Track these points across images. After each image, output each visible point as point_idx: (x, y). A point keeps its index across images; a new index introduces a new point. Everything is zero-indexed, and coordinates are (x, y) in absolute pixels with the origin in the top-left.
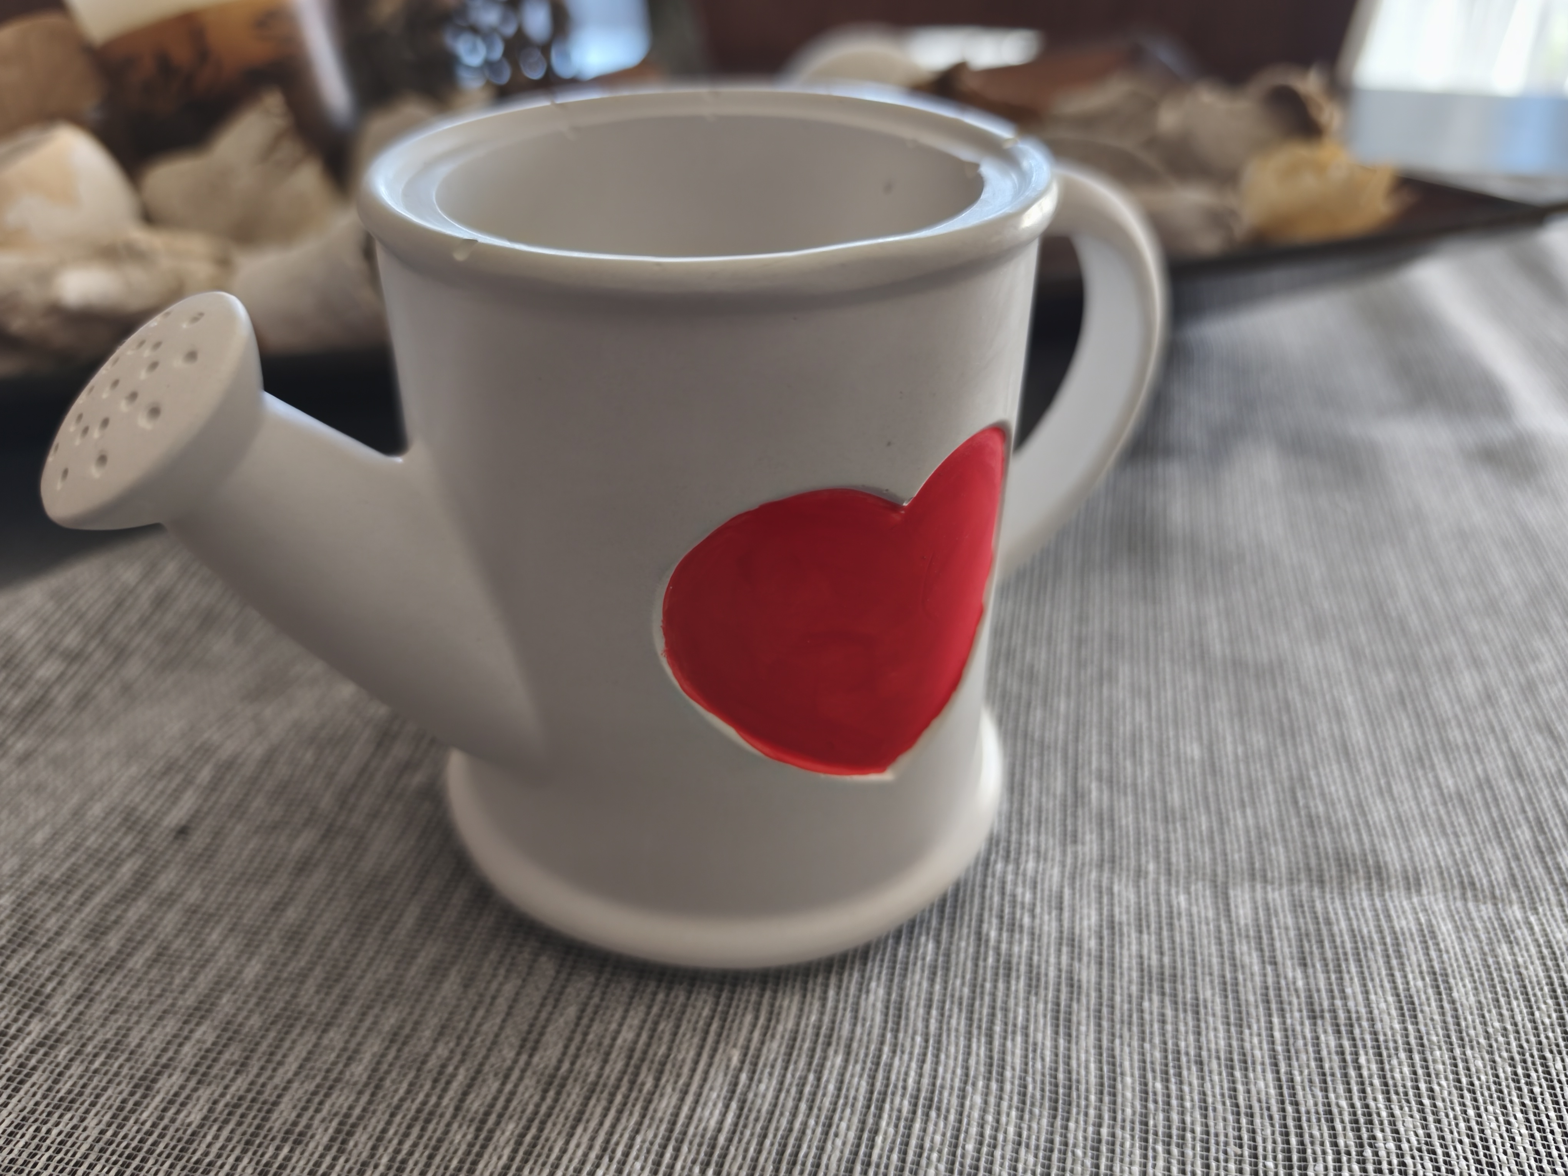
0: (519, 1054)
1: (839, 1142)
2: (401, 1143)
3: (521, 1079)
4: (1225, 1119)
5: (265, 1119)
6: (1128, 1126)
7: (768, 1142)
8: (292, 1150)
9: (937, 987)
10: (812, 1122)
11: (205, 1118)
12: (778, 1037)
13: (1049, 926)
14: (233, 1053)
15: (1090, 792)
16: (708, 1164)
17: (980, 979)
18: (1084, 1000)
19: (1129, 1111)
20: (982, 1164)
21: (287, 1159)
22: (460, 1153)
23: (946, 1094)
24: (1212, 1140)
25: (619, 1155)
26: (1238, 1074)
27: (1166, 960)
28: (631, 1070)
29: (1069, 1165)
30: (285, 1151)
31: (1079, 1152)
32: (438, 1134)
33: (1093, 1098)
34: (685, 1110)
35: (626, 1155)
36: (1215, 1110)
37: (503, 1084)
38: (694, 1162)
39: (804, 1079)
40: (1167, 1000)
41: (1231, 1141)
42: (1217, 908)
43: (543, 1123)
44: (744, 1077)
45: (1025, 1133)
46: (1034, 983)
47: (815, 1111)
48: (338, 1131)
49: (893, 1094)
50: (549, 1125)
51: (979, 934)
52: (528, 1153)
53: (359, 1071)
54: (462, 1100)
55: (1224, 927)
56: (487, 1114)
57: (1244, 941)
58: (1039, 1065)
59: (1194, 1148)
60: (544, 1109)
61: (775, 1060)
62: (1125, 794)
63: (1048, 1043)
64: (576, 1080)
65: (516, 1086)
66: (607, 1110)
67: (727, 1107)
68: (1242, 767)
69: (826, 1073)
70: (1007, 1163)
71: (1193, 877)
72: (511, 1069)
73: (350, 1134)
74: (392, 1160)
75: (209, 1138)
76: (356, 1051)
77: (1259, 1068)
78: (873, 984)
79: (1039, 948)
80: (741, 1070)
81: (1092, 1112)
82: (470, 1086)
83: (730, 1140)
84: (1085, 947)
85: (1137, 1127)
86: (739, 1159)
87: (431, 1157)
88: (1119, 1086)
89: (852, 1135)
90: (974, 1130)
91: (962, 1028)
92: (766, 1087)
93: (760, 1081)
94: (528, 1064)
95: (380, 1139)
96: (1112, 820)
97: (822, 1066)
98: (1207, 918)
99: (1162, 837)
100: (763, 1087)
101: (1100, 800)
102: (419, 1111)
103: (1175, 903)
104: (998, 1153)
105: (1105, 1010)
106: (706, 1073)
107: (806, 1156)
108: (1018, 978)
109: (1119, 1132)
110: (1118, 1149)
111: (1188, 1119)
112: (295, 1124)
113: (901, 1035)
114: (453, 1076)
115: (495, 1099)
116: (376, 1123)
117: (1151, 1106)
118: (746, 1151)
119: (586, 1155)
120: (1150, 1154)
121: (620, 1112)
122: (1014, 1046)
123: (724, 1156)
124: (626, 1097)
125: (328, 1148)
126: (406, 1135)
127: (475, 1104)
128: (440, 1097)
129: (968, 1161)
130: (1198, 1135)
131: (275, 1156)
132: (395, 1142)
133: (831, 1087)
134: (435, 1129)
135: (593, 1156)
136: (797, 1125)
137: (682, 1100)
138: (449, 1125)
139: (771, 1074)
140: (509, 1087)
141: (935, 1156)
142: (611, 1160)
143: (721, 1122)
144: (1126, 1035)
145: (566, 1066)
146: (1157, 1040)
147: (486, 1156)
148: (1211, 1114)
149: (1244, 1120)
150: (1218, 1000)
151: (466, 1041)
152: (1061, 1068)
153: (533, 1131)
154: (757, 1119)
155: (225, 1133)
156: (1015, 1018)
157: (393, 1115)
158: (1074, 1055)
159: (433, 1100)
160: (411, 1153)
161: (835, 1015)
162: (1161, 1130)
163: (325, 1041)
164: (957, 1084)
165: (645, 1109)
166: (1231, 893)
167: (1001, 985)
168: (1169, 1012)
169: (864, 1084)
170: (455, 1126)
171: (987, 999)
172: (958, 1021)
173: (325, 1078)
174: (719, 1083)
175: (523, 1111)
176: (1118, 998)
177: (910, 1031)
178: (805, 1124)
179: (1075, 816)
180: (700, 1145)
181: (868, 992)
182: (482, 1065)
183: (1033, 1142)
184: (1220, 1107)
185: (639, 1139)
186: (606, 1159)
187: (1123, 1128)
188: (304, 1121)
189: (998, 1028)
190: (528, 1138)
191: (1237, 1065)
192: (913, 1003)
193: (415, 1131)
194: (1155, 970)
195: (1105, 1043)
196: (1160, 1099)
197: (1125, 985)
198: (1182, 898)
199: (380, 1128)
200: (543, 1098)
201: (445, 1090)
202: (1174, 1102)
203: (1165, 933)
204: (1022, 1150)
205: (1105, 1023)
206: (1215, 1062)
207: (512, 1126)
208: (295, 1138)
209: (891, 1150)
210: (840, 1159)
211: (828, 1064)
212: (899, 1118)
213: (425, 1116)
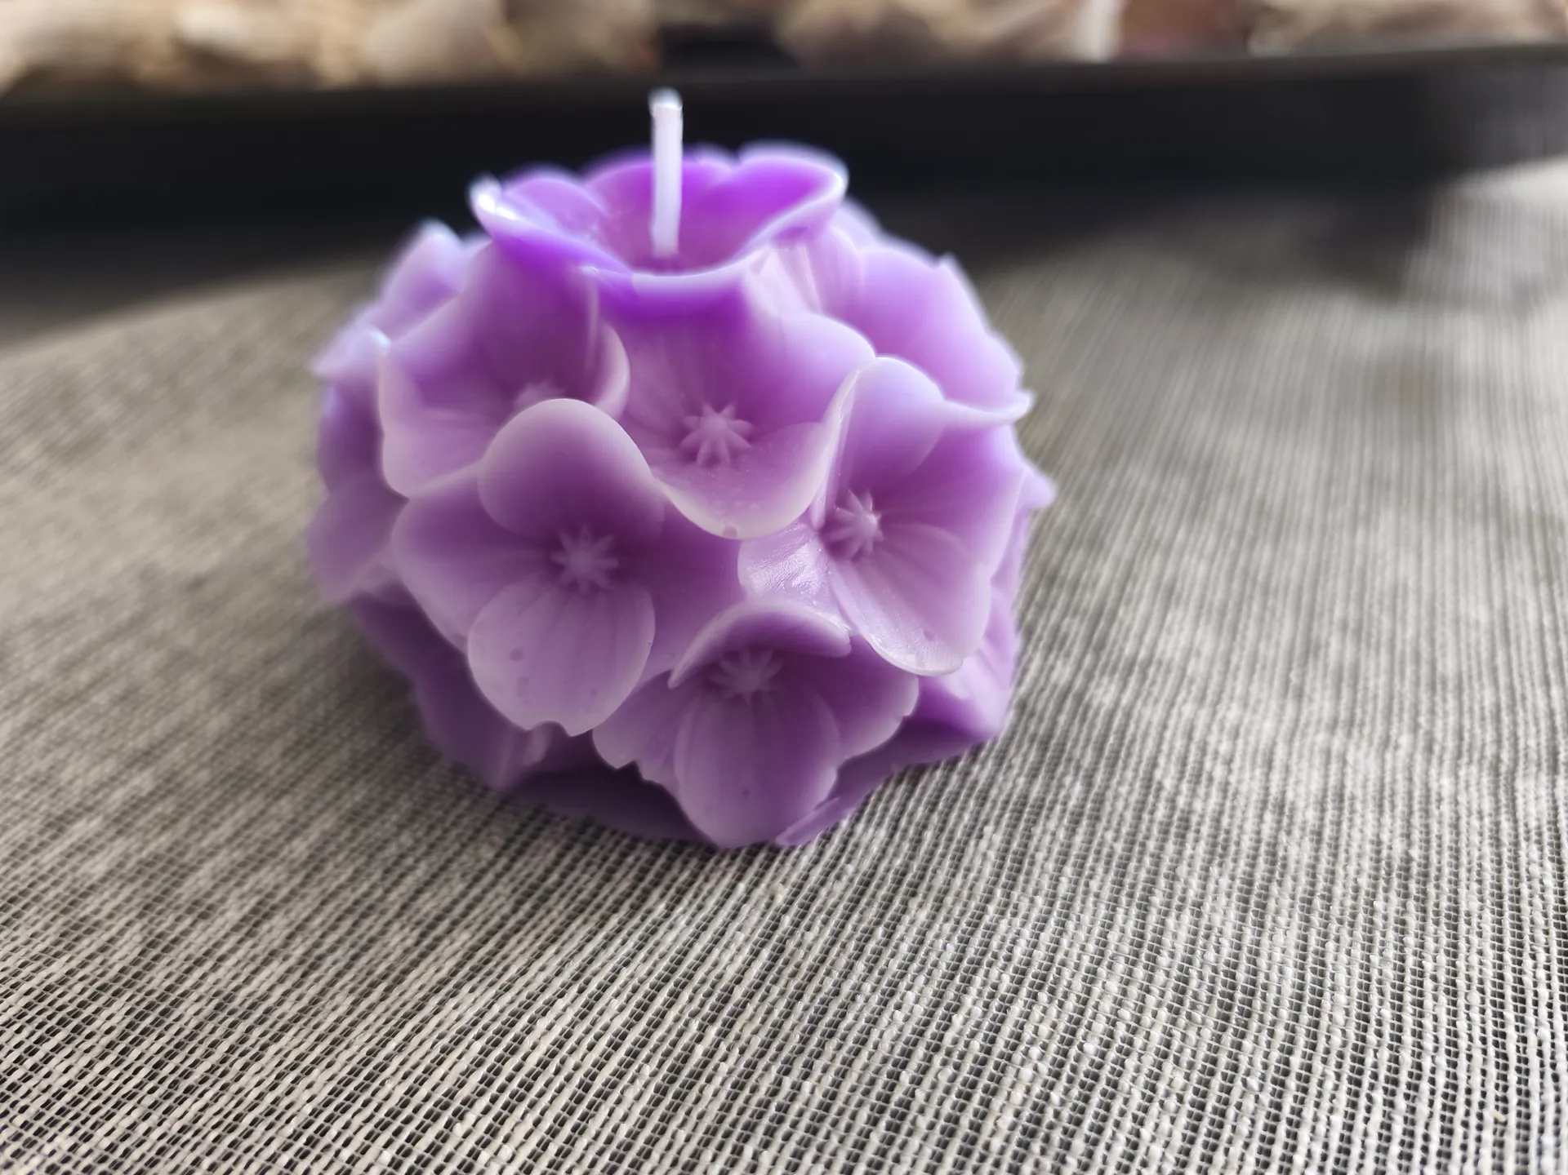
0: (498, 856)
1: (899, 1016)
2: (323, 936)
3: (493, 884)
4: (1484, 1073)
5: (176, 884)
6: (1333, 1059)
7: (800, 1006)
8: (193, 924)
10: (867, 987)
12: (845, 879)
14: (167, 807)
15: (1328, 645)
16: (713, 1020)
19: (1337, 1040)
20: (1105, 1073)
21: (185, 933)
22: (392, 958)
24: (1461, 1097)
25: (593, 987)
26: (1510, 1014)
27: (1416, 853)
28: (637, 893)
29: (1235, 1097)
30: (187, 923)
31: (1254, 1082)
32: (373, 932)
33: (1285, 1013)
34: (698, 949)
35: (603, 988)
36: (1469, 1058)
37: (470, 887)
38: (694, 1015)
39: (870, 932)
40: (1412, 904)
41: (1491, 1100)
42: (1497, 801)
43: (506, 938)
44: (787, 921)
45: (1176, 1043)
47: (876, 974)
48: (254, 911)
49: (990, 965)
50: (513, 941)
52: (476, 970)
53: (301, 847)
54: (413, 899)
55: (1506, 826)
56: (439, 918)
57: (1534, 847)
59: (1431, 1103)
60: (511, 923)
61: (835, 906)
62: (1378, 651)
64: (563, 896)
65: (485, 892)
66: (594, 933)
67: (756, 954)
68: (1549, 639)
69: (901, 930)
70: (1142, 1079)
71: (1465, 759)
72: (484, 871)
73: (267, 916)
74: (307, 953)
76: (305, 826)
77: (1543, 1011)
78: (988, 829)
80: (785, 911)
81: (1281, 1031)
82: (428, 883)
83: (750, 996)
84: (1299, 817)
85: (1348, 1063)
86: (757, 1021)
87: (355, 958)
88: (1327, 1003)
89: (920, 1010)
90: (1099, 1027)
92: (816, 937)
93: (808, 929)
95: (300, 928)
97: (897, 920)
98: (1480, 812)
99: (1424, 709)
100: (810, 936)
101: (1341, 653)
102: (357, 902)
103: (1434, 786)
104: (1131, 1063)
105: (1318, 902)
106: (737, 910)
107: (849, 1028)
109: (1317, 1065)
110: (1313, 1088)
111: (1427, 1064)
112: (208, 895)
113: (1016, 894)
114: (411, 869)
115: (455, 902)
116: (300, 910)
117: (1372, 1038)
118: (769, 1012)
119: (548, 981)
120: (1363, 1102)
121: (610, 939)
122: (1178, 925)
123: (736, 1014)
124: (623, 923)
125: (236, 928)
126: (333, 928)
127: (428, 905)
128: (388, 891)
129: (1085, 1066)
130: (1440, 1088)
131: (172, 927)
132: (318, 933)
133: (904, 948)
134: (371, 926)
135: (557, 983)
136: (846, 989)
137: (697, 937)
138: (388, 924)
139: (825, 922)
140: (476, 891)
141: (1035, 1051)
142: (581, 991)
143: (743, 972)
144: (1345, 938)
145: (554, 878)
146: (1391, 953)
147: (422, 966)
148: (1462, 1061)
149: (1513, 1077)
150: (1488, 916)
151: (438, 832)
152: (1243, 965)
153: (491, 945)
154: (793, 975)
156: (1185, 891)
157: (324, 903)
158: (1264, 952)
159: (378, 893)
160: (332, 950)
161: (929, 861)
162: (1383, 1073)
163: (273, 810)
164: (1086, 962)
165: (645, 939)
166: (1520, 785)
168: (1413, 922)
169: (951, 948)
170: (396, 926)
173: (260, 851)
174: (753, 919)
175: (485, 922)
176: (1338, 890)
178: (858, 989)
180: (709, 995)
181: (980, 837)
182: (449, 861)
183: (1186, 1057)
184: (1478, 1055)
185: (625, 973)
186: (574, 990)
187: (1325, 1061)
188: (217, 896)
190: (481, 953)
191: (1509, 1003)
193: (346, 925)
194: (1396, 864)
195: (1313, 945)
196: (1387, 1030)
197: (1352, 874)
198: (1447, 782)
199: (304, 915)
200: (515, 911)
201: (396, 884)
202: (1408, 1038)
203: (1416, 820)
204: (1169, 1065)
205: (1316, 919)
206: (1475, 997)
207: (465, 936)
208: (203, 910)
209: (973, 1035)
210: (898, 1038)
211: (907, 919)
212: (992, 996)
213: (363, 910)
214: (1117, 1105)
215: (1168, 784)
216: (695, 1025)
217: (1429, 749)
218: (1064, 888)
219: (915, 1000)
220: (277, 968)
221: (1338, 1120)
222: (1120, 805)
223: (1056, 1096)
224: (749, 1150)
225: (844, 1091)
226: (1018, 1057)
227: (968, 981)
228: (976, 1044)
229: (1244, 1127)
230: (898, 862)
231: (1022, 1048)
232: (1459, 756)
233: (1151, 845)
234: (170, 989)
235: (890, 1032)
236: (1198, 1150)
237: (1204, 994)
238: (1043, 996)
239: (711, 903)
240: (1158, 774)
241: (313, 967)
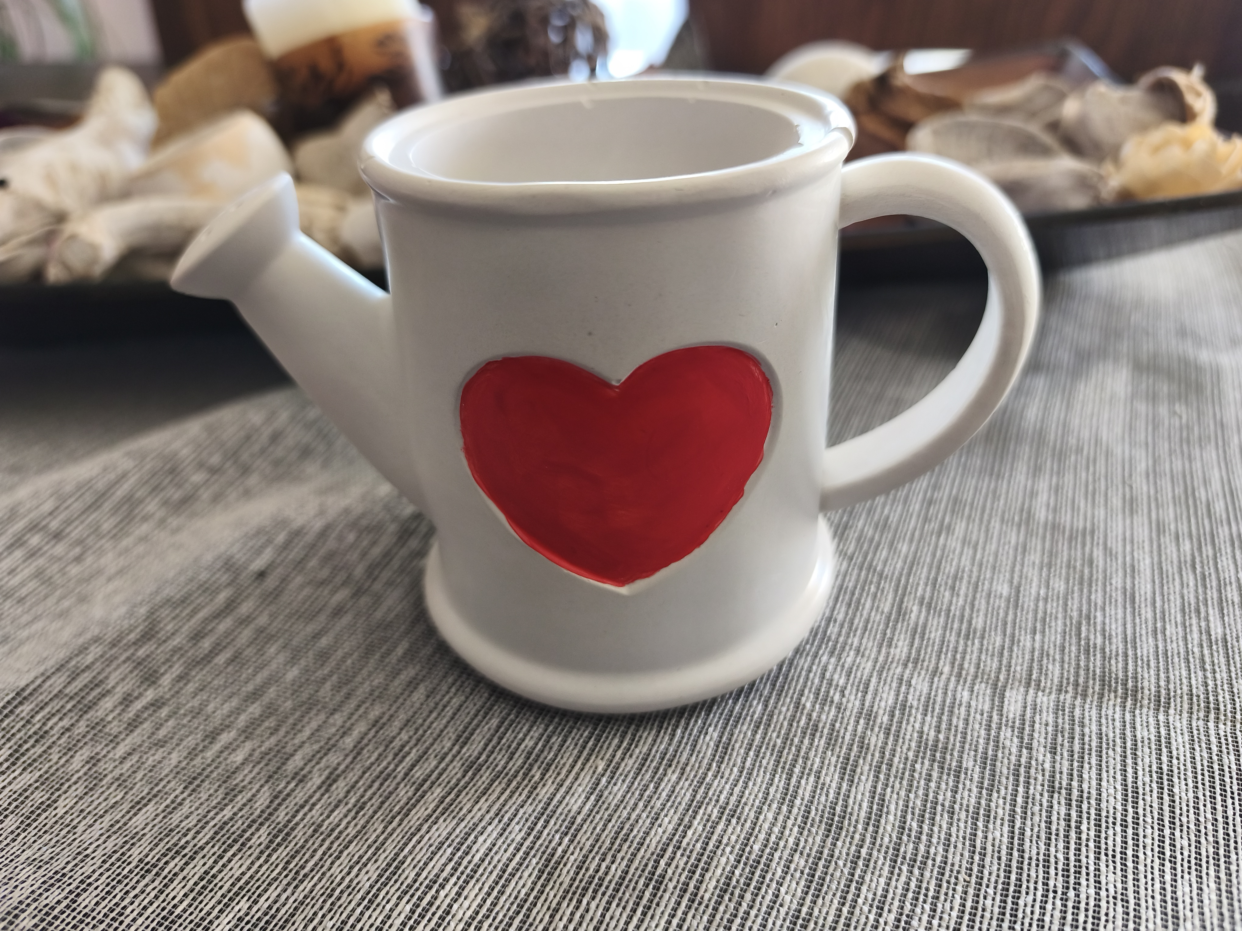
0: (454, 745)
1: (660, 830)
2: (365, 791)
3: (452, 761)
4: (962, 855)
5: (283, 764)
6: (883, 849)
7: (610, 825)
8: (296, 786)
9: (758, 736)
10: (644, 815)
11: (246, 759)
12: (634, 757)
13: (853, 702)
15: (911, 611)
16: (566, 834)
17: (791, 735)
18: (869, 757)
19: (886, 839)
20: (763, 860)
21: (293, 790)
22: (402, 803)
23: (747, 809)
24: (948, 868)
25: (506, 819)
26: (980, 824)
27: (941, 737)
28: (526, 766)
29: (831, 870)
30: (293, 785)
31: (841, 863)
32: (391, 788)
33: (860, 827)
34: (558, 796)
35: (511, 820)
36: (955, 847)
37: (440, 763)
38: (557, 832)
39: (647, 786)
40: (936, 765)
41: (963, 870)
42: (993, 704)
43: (460, 792)
44: (604, 780)
45: (802, 844)
46: (831, 743)
47: (649, 809)
48: (328, 778)
49: (708, 804)
50: (464, 793)
51: (798, 703)
53: (349, 742)
54: (411, 770)
55: (995, 718)
56: (425, 781)
57: (1009, 730)
58: (823, 798)
59: (932, 871)
60: (462, 783)
61: (629, 772)
62: (939, 616)
63: (834, 785)
64: (488, 768)
65: (448, 765)
66: (505, 790)
67: (588, 798)
68: (1041, 604)
69: (663, 785)
70: (783, 863)
71: (979, 680)
72: (446, 754)
73: (335, 781)
74: (358, 801)
75: (246, 772)
76: (349, 729)
77: (999, 822)
78: (711, 729)
79: (843, 718)
80: (603, 775)
81: (857, 837)
82: (418, 761)
83: (585, 820)
84: (879, 721)
85: (891, 851)
86: (589, 834)
87: (383, 803)
88: (883, 821)
89: (671, 827)
90: (762, 836)
91: (770, 767)
92: (619, 789)
93: (615, 784)
94: (459, 752)
95: (353, 787)
96: (923, 634)
97: (661, 779)
98: (982, 711)
99: (960, 649)
100: (616, 788)
101: (918, 617)
102: (381, 772)
103: (958, 696)
104: (777, 855)
105: (884, 767)
106: (578, 774)
107: (635, 837)
108: (821, 737)
109: (875, 853)
110: (872, 864)
111: (932, 850)
112: (302, 769)
113: (723, 766)
114: (408, 753)
115: (433, 772)
116: (352, 777)
117: (905, 838)
118: (595, 828)
119: (483, 816)
120: (897, 871)
121: (513, 793)
122: (807, 783)
123: (578, 830)
124: (519, 784)
125: (319, 788)
126: (370, 787)
127: (418, 773)
128: (397, 766)
129: (753, 857)
130: (938, 863)
131: (285, 787)
132: (362, 790)
133: (664, 795)
134: (389, 785)
135: (487, 817)
136: (634, 816)
137: (557, 790)
138: (399, 784)
139: (624, 781)
140: (443, 765)
141: (728, 849)
142: (500, 821)
143: (581, 808)
144: (897, 785)
145: (484, 757)
146: (921, 792)
147: (418, 807)
148: (952, 849)
149: (977, 857)
150: (977, 770)
151: (420, 732)
152: (840, 802)
153: (452, 795)
154: (607, 809)
155: (256, 770)
156: (812, 765)
157: (364, 773)
158: (852, 796)
159: (392, 767)
160: (370, 799)
161: (679, 747)
162: (908, 856)
163: (331, 721)
164: (757, 803)
165: (531, 793)
166: (1007, 694)
167: (806, 741)
168: (935, 775)
169: (688, 795)
170: (402, 785)
171: (793, 749)
172: (768, 761)
173: (327, 743)
174: (586, 780)
175: (449, 782)
176: (896, 760)
177: (731, 764)
178: (639, 816)
179: (894, 629)
180: (564, 821)
181: (706, 733)
182: (428, 749)
183: (807, 850)
184: (960, 846)
185: (522, 811)
186: (497, 820)
187: (879, 851)
188: (307, 769)
189: (797, 770)
190: (448, 800)
191: (981, 818)
192: (737, 746)
193: (376, 785)
194: (930, 743)
195: (879, 790)
196: (913, 834)
197: (905, 751)
198: (966, 694)
199: (354, 780)
200: (464, 776)
201: (401, 762)
202: (924, 838)
203: (945, 718)
204: (797, 856)
205: (882, 776)
206: (964, 814)
207: (439, 790)
208: (300, 778)
209: (697, 841)
210: (659, 842)
211: (666, 779)
212: (708, 821)
213: (385, 777)
214: (769, 876)
215: (808, 705)
216: (557, 837)
217: (959, 675)
218: (748, 764)
219: (668, 823)
220: (342, 810)
221: (882, 881)
222: (782, 717)
223: (737, 872)
224: (585, 902)
225: (632, 870)
226: (719, 852)
227: (696, 812)
228: (699, 845)
229: (834, 887)
230: (663, 747)
231: (722, 847)
232: (976, 677)
233: (796, 740)
234: (289, 821)
235: (654, 841)
236: (809, 898)
237: (818, 819)
238: (734, 821)
239: (564, 772)
240: (803, 699)
241: (362, 808)
